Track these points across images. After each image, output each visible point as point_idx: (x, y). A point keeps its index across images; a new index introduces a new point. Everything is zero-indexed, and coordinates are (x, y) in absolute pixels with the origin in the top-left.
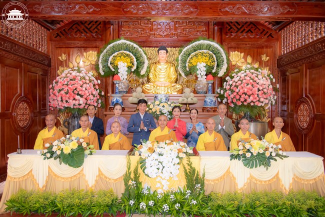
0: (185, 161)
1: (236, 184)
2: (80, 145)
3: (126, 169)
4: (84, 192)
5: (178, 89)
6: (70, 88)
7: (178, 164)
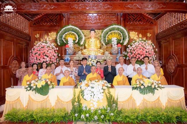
0: (106, 91)
1: (135, 104)
2: (47, 83)
3: (73, 96)
4: (49, 109)
5: (101, 52)
6: (41, 52)
7: (103, 93)
